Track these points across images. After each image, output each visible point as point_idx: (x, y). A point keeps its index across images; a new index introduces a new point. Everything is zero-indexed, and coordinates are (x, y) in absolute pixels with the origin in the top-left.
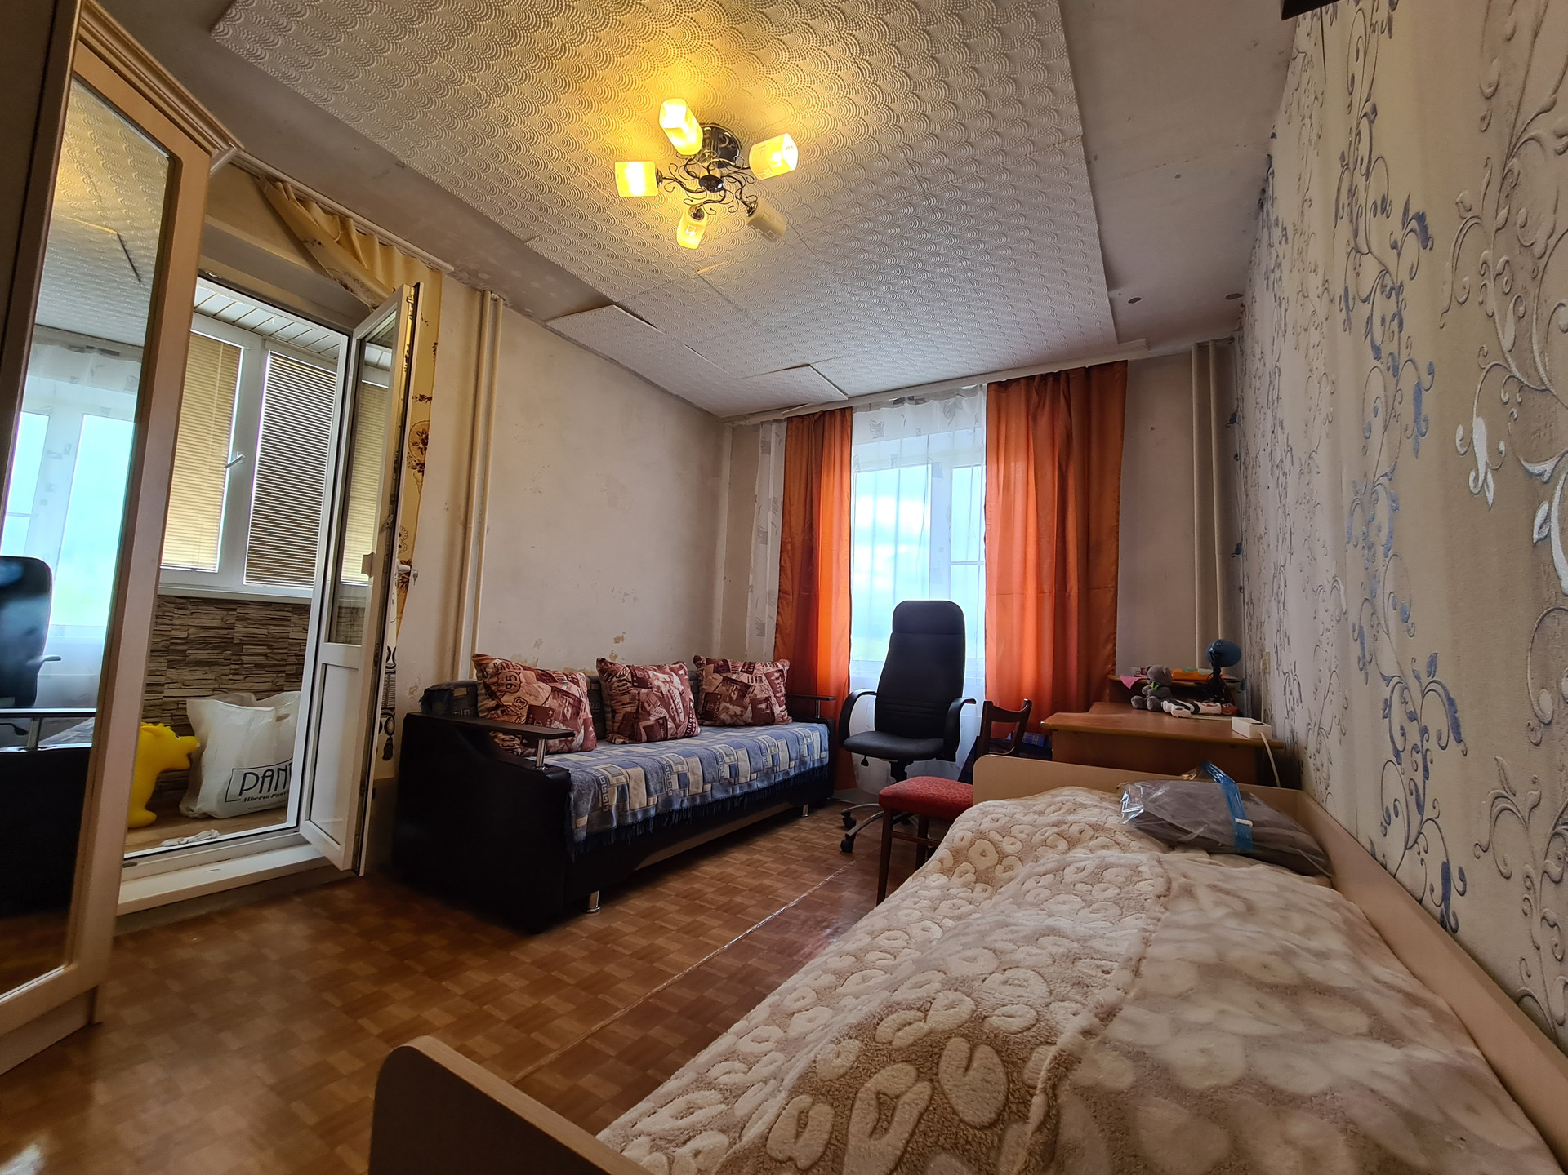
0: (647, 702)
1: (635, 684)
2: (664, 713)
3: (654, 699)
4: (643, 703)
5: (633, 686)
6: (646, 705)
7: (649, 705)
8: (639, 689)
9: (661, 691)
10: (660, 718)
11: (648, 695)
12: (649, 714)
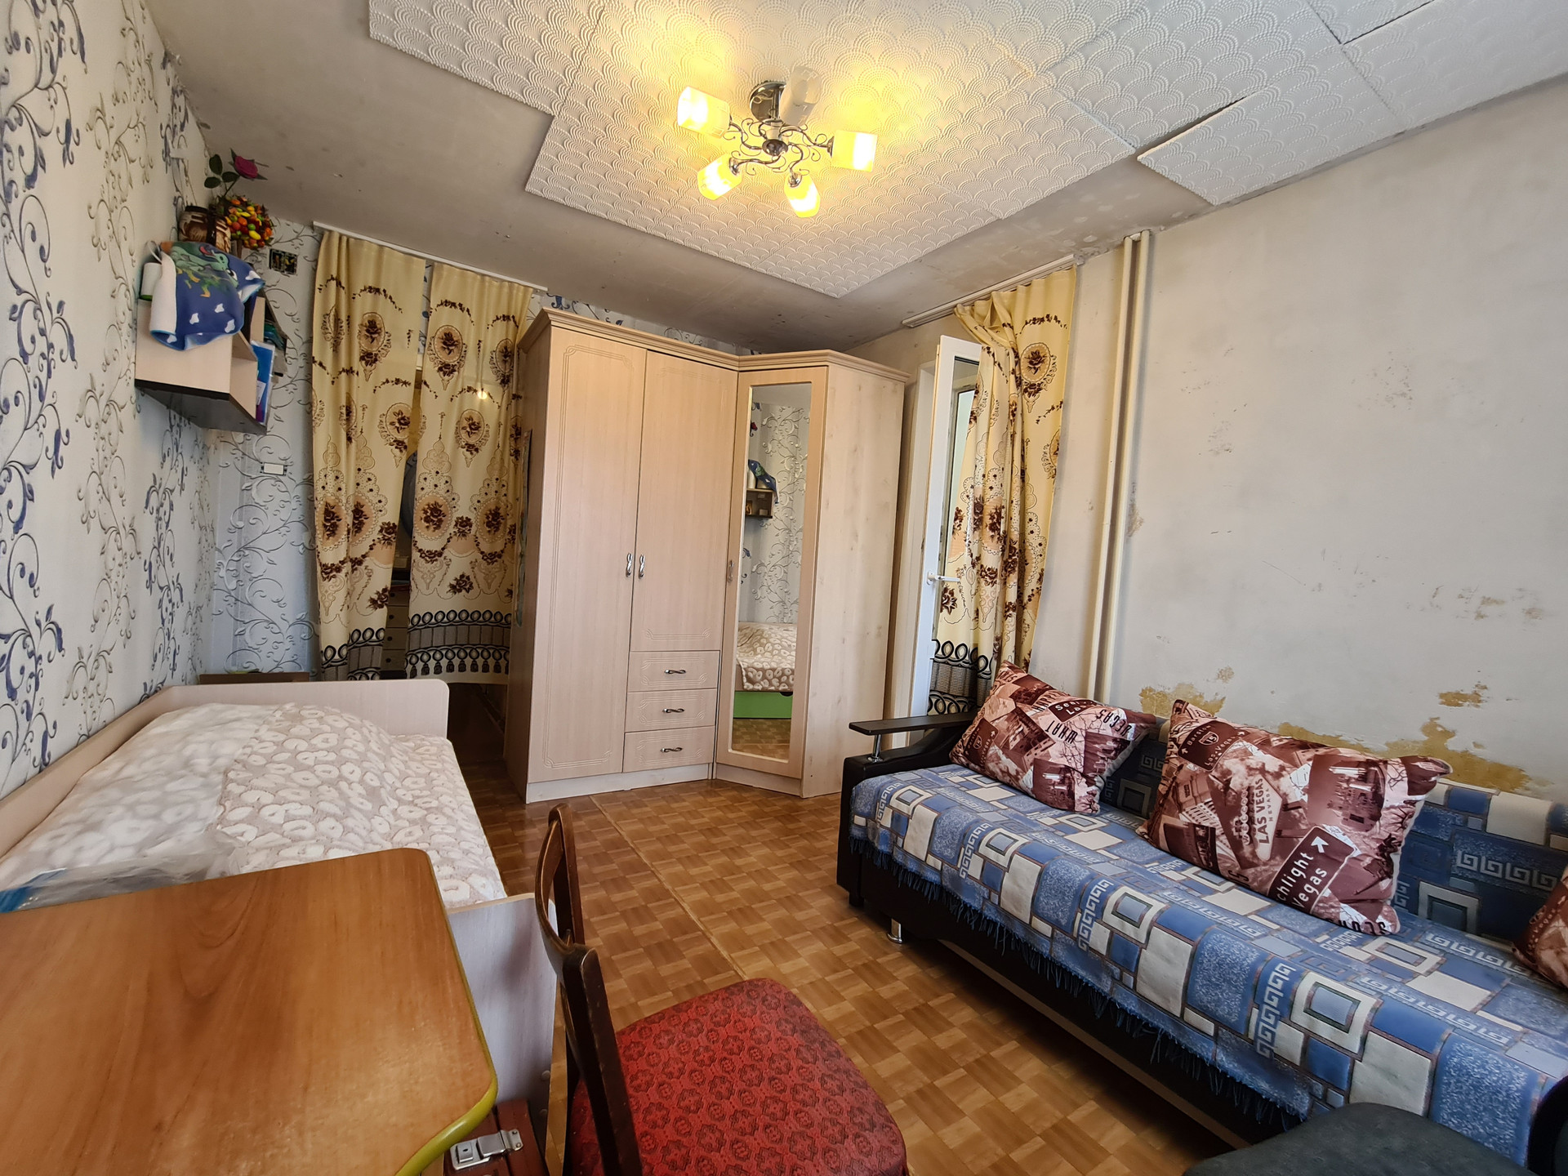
0: (1186, 787)
1: (1184, 751)
2: (1212, 820)
3: (1201, 787)
4: (1177, 785)
5: (1180, 753)
6: (1181, 791)
7: (1187, 794)
8: (1184, 761)
9: (1229, 781)
10: (1202, 827)
11: (1193, 777)
12: (1180, 807)
